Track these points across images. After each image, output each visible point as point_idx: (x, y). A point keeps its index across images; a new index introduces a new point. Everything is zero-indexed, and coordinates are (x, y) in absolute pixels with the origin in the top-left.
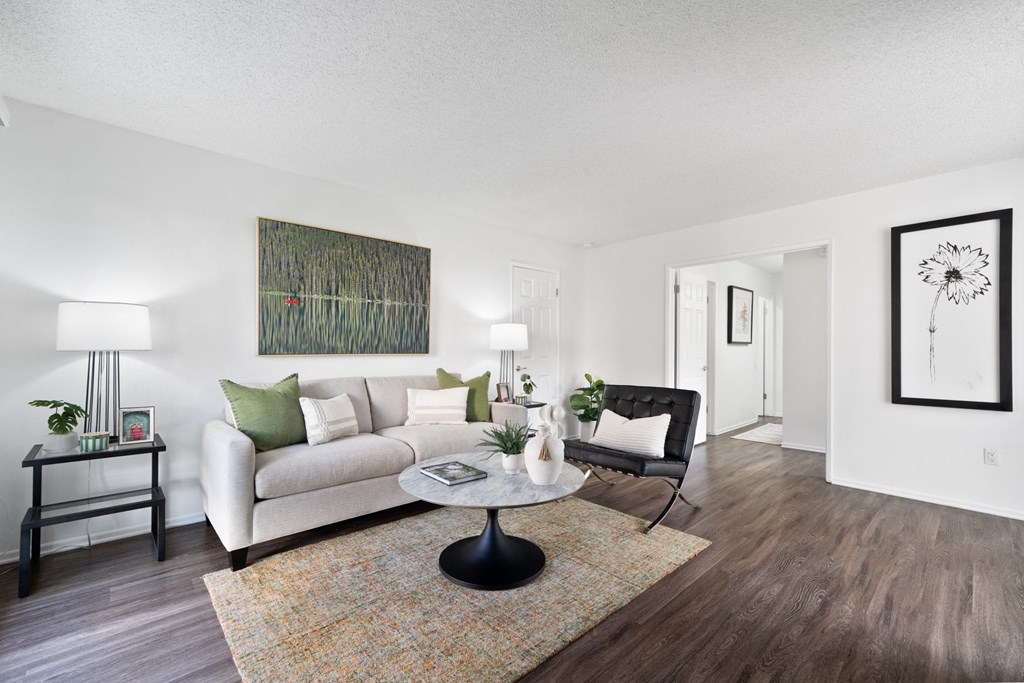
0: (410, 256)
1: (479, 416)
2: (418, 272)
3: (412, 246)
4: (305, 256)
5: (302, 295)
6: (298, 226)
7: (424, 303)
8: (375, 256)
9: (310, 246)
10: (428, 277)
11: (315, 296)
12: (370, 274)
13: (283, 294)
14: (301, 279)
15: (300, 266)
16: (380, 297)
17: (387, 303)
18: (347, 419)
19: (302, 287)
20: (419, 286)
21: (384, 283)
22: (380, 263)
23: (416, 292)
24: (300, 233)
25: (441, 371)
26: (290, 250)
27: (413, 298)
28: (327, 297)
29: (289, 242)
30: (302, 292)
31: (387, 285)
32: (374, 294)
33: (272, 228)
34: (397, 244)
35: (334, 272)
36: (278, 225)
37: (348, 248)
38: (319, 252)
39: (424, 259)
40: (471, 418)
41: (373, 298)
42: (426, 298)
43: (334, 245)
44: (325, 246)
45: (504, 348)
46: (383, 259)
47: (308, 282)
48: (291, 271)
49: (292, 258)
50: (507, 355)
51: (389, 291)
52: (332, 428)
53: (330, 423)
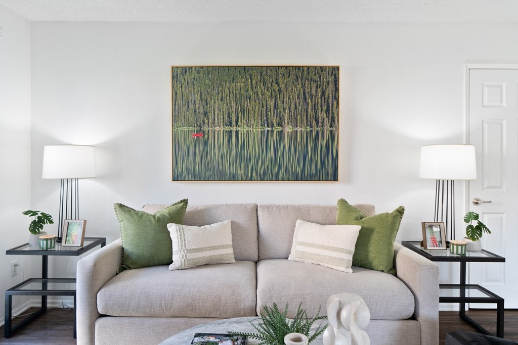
0: (314, 78)
1: (375, 263)
2: (323, 93)
3: (316, 67)
4: (208, 93)
5: (206, 129)
6: (202, 67)
7: (331, 126)
8: (274, 84)
9: (213, 84)
10: (336, 98)
11: (217, 128)
12: (269, 102)
13: (191, 128)
14: (205, 114)
15: (204, 102)
16: (280, 124)
17: (288, 129)
18: (223, 247)
19: (207, 121)
20: (324, 108)
21: (284, 110)
22: (280, 90)
23: (322, 115)
24: (204, 74)
25: (343, 202)
26: (196, 89)
27: (317, 122)
28: (228, 128)
29: (196, 83)
30: (206, 125)
31: (287, 111)
32: (274, 122)
33: (182, 73)
34: (299, 68)
35: (234, 105)
36: (186, 70)
37: (247, 80)
38: (220, 88)
39: (331, 79)
40: (360, 263)
41: (273, 126)
42: (333, 120)
43: (233, 79)
44: (226, 81)
45: (441, 177)
46: (283, 86)
47: (211, 116)
48: (197, 108)
49: (197, 97)
50: (444, 187)
51: (290, 117)
52: (191, 256)
53: (189, 251)
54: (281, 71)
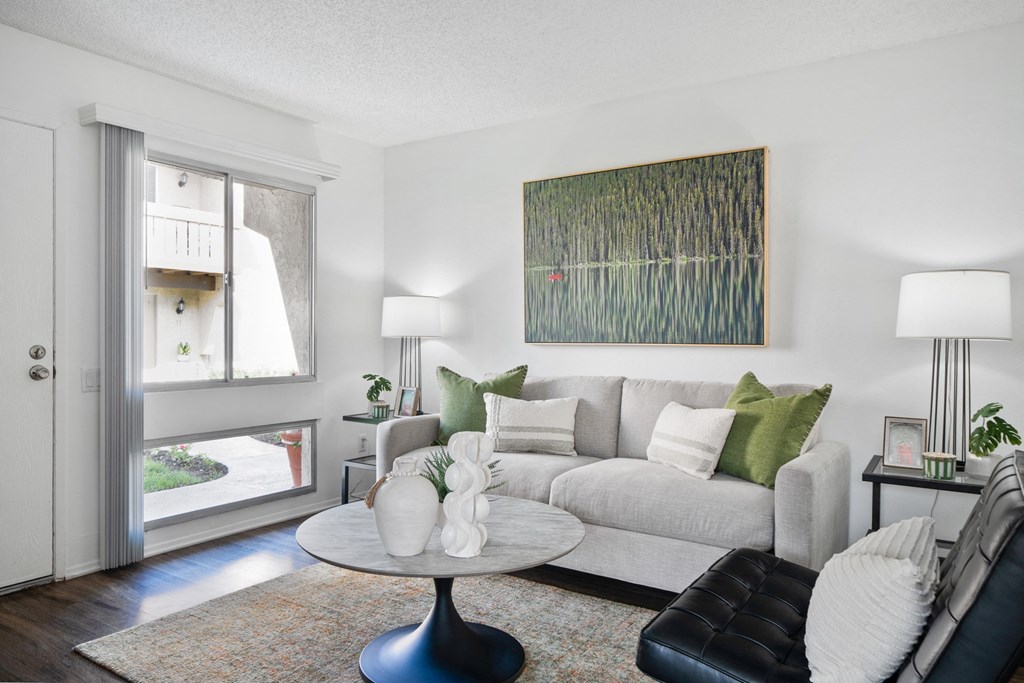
0: (722, 172)
2: (737, 197)
3: (725, 155)
4: (568, 215)
5: (565, 267)
6: (561, 179)
7: (751, 251)
8: (659, 190)
9: (574, 201)
10: (760, 203)
11: (580, 266)
12: (651, 221)
13: (547, 268)
14: (565, 246)
15: (563, 228)
16: (668, 254)
17: (681, 260)
19: (566, 256)
20: (739, 222)
21: (675, 230)
22: (667, 200)
23: (736, 233)
24: (563, 187)
25: (750, 379)
26: (553, 212)
27: (727, 245)
28: (594, 265)
29: (553, 202)
30: (566, 262)
31: (679, 232)
32: (660, 250)
33: (536, 191)
34: (696, 160)
35: (602, 229)
36: (541, 185)
37: (620, 189)
38: (584, 207)
39: (751, 171)
40: (727, 467)
41: (657, 257)
42: (755, 242)
43: (601, 191)
44: (592, 195)
45: (942, 333)
46: (672, 192)
47: (572, 248)
48: (554, 238)
49: (555, 221)
50: (952, 350)
51: (684, 241)
52: (504, 435)
53: (502, 429)
54: (669, 170)
